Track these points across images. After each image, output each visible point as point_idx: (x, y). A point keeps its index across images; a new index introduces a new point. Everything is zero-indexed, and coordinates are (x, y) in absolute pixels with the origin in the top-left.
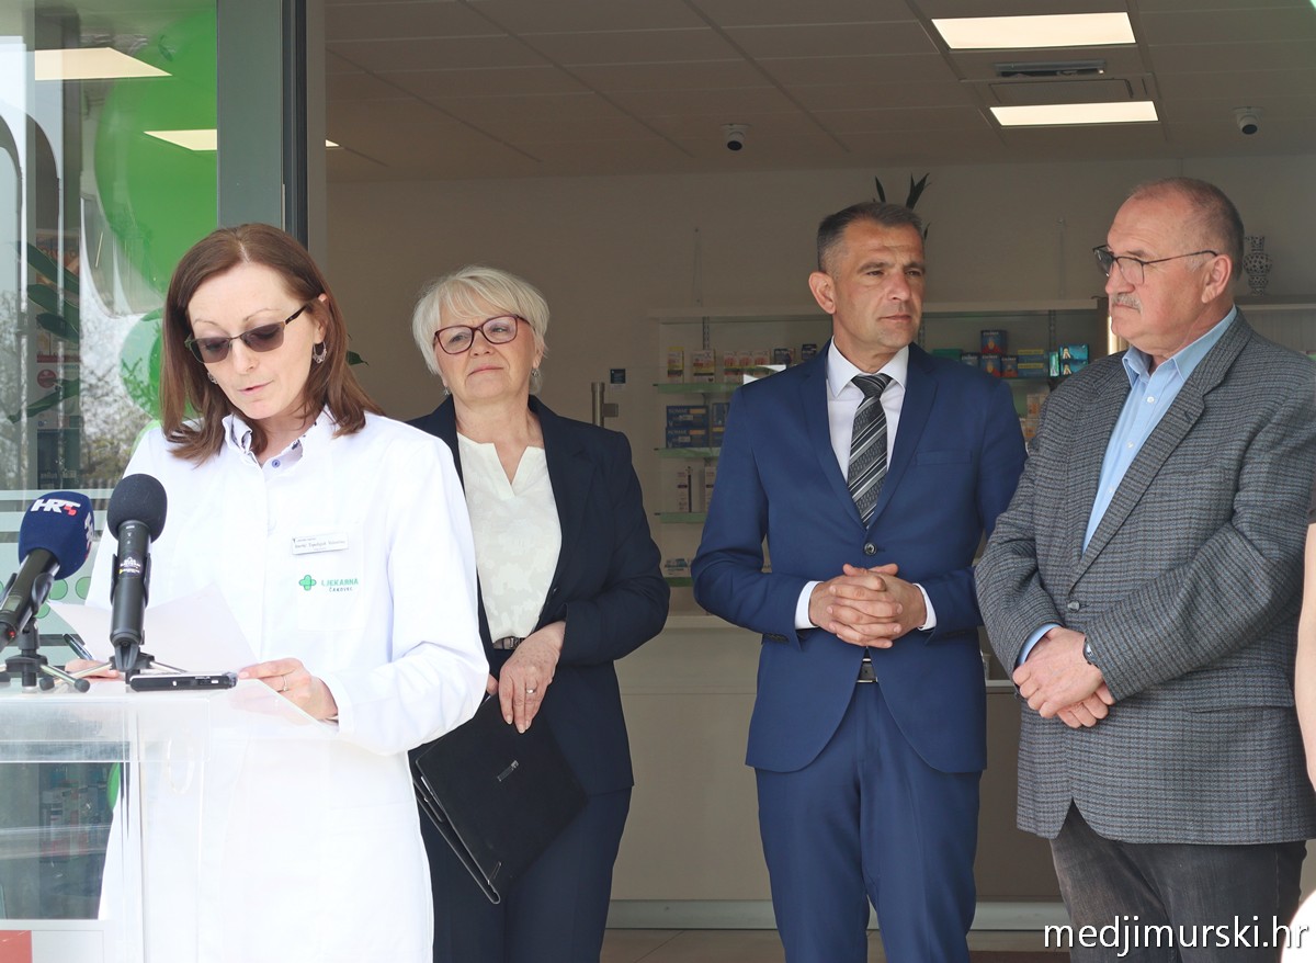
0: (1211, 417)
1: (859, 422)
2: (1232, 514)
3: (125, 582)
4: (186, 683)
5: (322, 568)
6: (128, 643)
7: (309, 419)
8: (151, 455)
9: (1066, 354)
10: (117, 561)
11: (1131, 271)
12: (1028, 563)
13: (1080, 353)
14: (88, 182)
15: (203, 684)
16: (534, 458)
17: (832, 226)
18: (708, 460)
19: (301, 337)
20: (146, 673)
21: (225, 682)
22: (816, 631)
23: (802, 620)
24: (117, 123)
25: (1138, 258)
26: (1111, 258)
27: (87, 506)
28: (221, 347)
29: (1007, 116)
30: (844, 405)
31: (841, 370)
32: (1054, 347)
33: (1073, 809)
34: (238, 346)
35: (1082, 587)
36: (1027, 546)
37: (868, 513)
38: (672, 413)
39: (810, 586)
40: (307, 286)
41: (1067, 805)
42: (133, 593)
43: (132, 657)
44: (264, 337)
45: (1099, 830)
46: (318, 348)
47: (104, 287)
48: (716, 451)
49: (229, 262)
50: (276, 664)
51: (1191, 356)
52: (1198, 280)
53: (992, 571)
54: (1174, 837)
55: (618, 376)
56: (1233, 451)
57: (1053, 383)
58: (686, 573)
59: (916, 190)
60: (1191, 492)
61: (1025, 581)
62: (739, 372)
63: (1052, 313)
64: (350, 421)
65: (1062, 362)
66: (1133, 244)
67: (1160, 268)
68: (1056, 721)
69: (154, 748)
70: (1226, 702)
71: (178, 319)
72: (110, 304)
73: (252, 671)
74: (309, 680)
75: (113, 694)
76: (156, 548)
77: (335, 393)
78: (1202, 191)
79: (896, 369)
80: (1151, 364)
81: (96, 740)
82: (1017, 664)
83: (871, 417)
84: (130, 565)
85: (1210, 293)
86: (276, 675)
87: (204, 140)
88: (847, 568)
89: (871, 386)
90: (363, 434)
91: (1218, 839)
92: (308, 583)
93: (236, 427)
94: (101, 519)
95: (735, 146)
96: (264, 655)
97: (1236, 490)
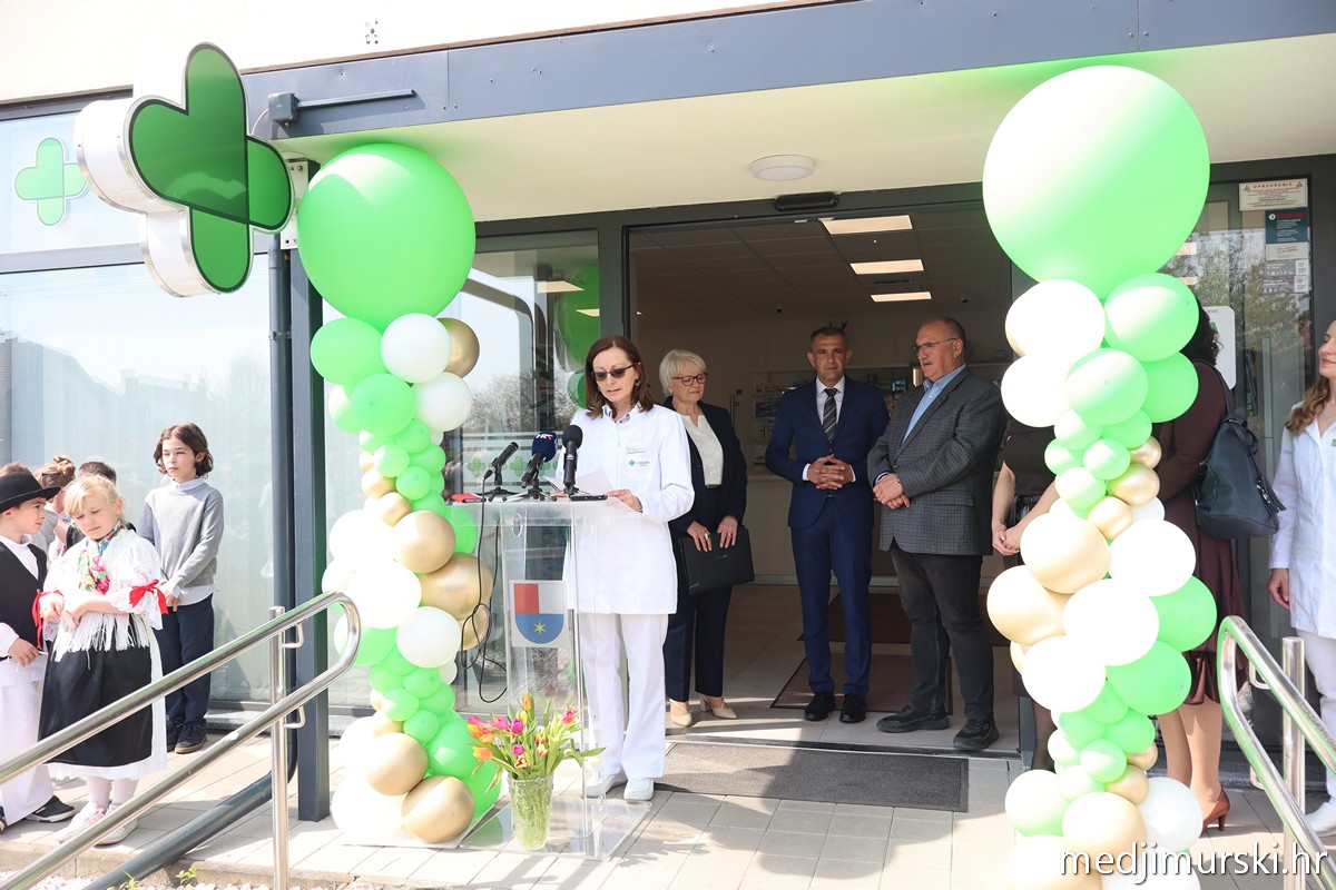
0: (949, 400)
1: (826, 405)
2: (955, 435)
3: (568, 463)
4: (590, 498)
5: (637, 458)
6: (570, 483)
7: (632, 405)
8: (580, 419)
9: (898, 383)
10: (566, 455)
11: (928, 350)
12: (884, 454)
13: (903, 383)
14: (556, 326)
15: (596, 498)
16: (702, 419)
17: (815, 334)
18: (771, 421)
19: (630, 376)
20: (576, 495)
21: (604, 498)
22: (809, 482)
23: (805, 477)
24: (565, 305)
25: (929, 345)
26: (918, 348)
27: (555, 437)
28: (603, 376)
29: (877, 298)
30: (822, 399)
31: (821, 387)
32: (894, 381)
33: (894, 540)
34: (609, 375)
35: (899, 459)
36: (886, 447)
37: (830, 437)
38: (758, 405)
39: (808, 465)
40: (635, 358)
41: (892, 540)
42: (571, 467)
43: (571, 489)
44: (618, 373)
45: (903, 549)
46: (637, 381)
47: (562, 362)
48: (774, 418)
49: (608, 347)
50: (620, 491)
51: (946, 381)
52: (951, 349)
53: (874, 454)
54: (927, 551)
55: (739, 392)
56: (955, 412)
57: (893, 393)
58: (763, 461)
61: (882, 459)
62: (781, 391)
63: (893, 368)
64: (647, 407)
65: (897, 386)
66: (925, 340)
67: (937, 347)
68: (886, 505)
69: (580, 521)
70: (947, 502)
71: (589, 367)
72: (564, 368)
73: (613, 494)
74: (633, 497)
75: (565, 502)
76: (580, 451)
77: (642, 396)
79: (840, 386)
80: (932, 383)
81: (559, 518)
82: (874, 485)
83: (831, 403)
84: (570, 457)
85: (957, 353)
86: (621, 495)
87: (595, 313)
88: (821, 458)
89: (831, 393)
90: (651, 412)
92: (632, 463)
93: (607, 408)
94: (560, 442)
95: (780, 311)
96: (617, 487)
97: (956, 426)
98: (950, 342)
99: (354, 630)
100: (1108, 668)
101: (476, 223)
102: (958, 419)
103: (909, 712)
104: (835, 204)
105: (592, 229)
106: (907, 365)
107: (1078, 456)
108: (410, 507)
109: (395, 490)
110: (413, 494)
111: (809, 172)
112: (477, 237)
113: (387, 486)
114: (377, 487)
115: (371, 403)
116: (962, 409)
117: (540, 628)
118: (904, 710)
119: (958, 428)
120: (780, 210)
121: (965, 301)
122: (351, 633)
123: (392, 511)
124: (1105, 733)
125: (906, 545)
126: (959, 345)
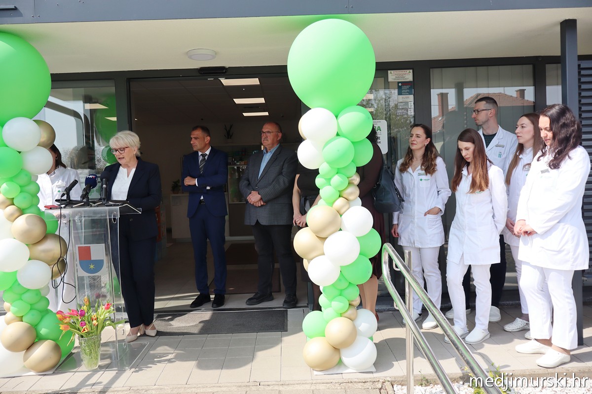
0: (278, 159)
1: (201, 161)
2: (281, 173)
4: (115, 205)
10: (102, 186)
14: (94, 125)
20: (108, 204)
24: (98, 114)
25: (268, 132)
26: (264, 132)
27: (96, 177)
29: (245, 114)
33: (257, 220)
35: (258, 184)
45: (261, 224)
47: (98, 142)
51: (273, 150)
52: (277, 136)
54: (273, 224)
56: (282, 163)
59: (231, 127)
60: (275, 169)
66: (266, 130)
67: (272, 134)
68: (253, 205)
72: (100, 145)
78: (277, 124)
83: (203, 160)
84: (104, 186)
85: (279, 138)
87: (114, 119)
89: (204, 156)
91: (280, 224)
95: (202, 119)
97: (282, 169)
98: (277, 133)
100: (341, 267)
102: (283, 165)
103: (258, 295)
104: (226, 72)
105: (112, 79)
106: (259, 144)
107: (329, 180)
108: (21, 212)
109: (13, 204)
110: (23, 206)
111: (214, 57)
113: (9, 202)
114: (3, 203)
116: (284, 162)
117: (92, 267)
119: (283, 170)
120: (201, 73)
121: (283, 116)
123: (12, 215)
124: (341, 293)
125: (264, 222)
126: (280, 135)
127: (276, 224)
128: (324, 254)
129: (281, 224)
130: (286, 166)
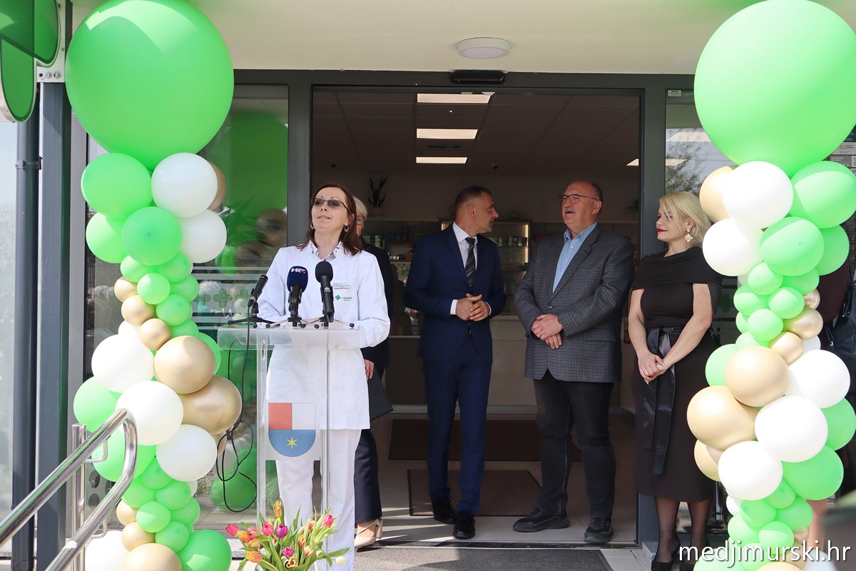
0: (593, 252)
1: (469, 252)
2: (601, 282)
12: (531, 295)
23: (453, 311)
30: (463, 247)
33: (548, 370)
35: (553, 301)
36: (530, 290)
37: (470, 281)
39: (455, 302)
41: (546, 370)
42: (329, 297)
45: (556, 377)
51: (584, 233)
52: (592, 207)
54: (579, 379)
56: (602, 263)
59: (382, 183)
60: (589, 274)
83: (471, 253)
85: (596, 211)
88: (468, 295)
92: (338, 298)
95: (334, 166)
97: (603, 275)
98: (592, 201)
99: (131, 446)
100: (785, 464)
101: (234, 70)
102: (604, 268)
103: (539, 514)
104: (503, 80)
105: (283, 85)
106: (437, 220)
107: (765, 300)
108: (170, 332)
109: (155, 316)
110: (174, 320)
111: (506, 53)
112: (235, 84)
113: (148, 312)
114: (139, 313)
115: (149, 235)
116: (607, 260)
117: (292, 443)
118: (535, 513)
119: (605, 276)
120: (456, 82)
121: (495, 167)
122: (128, 451)
123: (156, 336)
124: (777, 516)
125: (560, 374)
126: (598, 204)
127: (584, 379)
128: (756, 440)
129: (595, 381)
130: (610, 268)
